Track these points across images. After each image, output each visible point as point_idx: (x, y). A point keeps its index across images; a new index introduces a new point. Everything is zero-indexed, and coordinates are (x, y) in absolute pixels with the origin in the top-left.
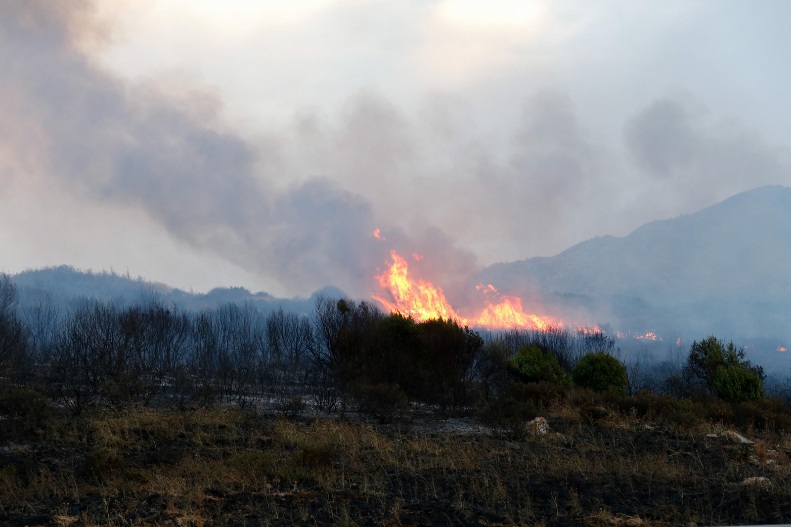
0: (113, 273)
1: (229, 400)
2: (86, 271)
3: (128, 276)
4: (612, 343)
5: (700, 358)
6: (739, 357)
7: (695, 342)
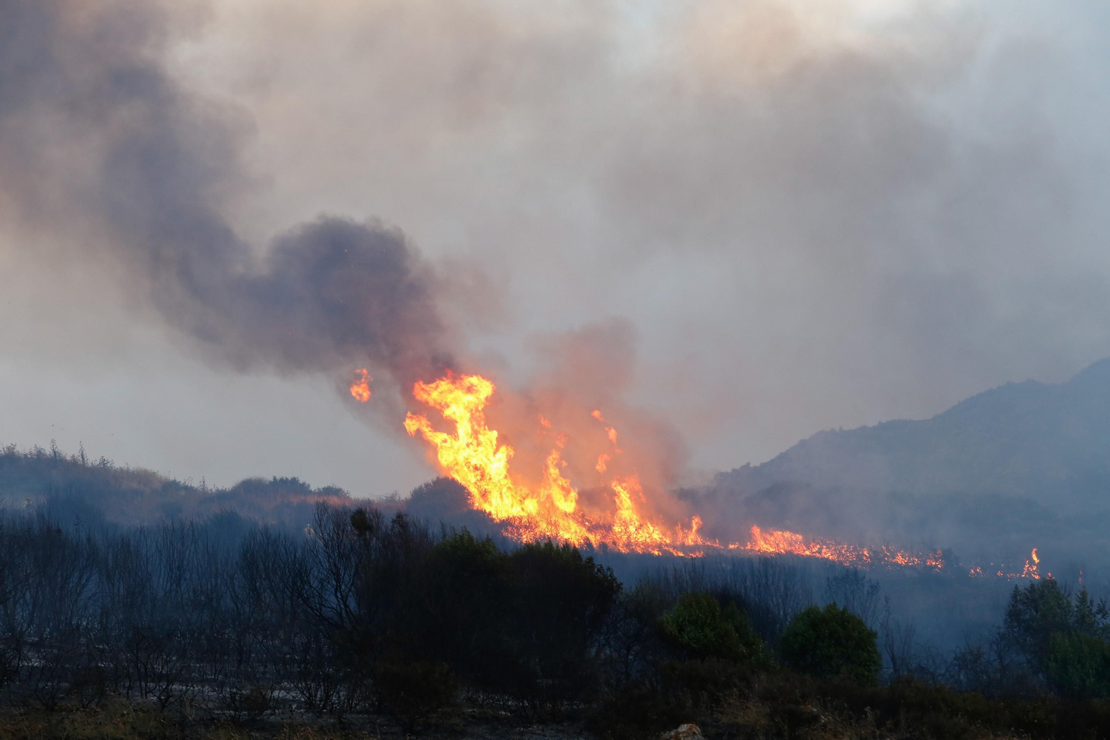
0: (55, 452)
1: (144, 692)
2: (6, 449)
3: (83, 458)
4: (875, 588)
5: (1027, 617)
6: (1099, 616)
7: (1016, 588)
